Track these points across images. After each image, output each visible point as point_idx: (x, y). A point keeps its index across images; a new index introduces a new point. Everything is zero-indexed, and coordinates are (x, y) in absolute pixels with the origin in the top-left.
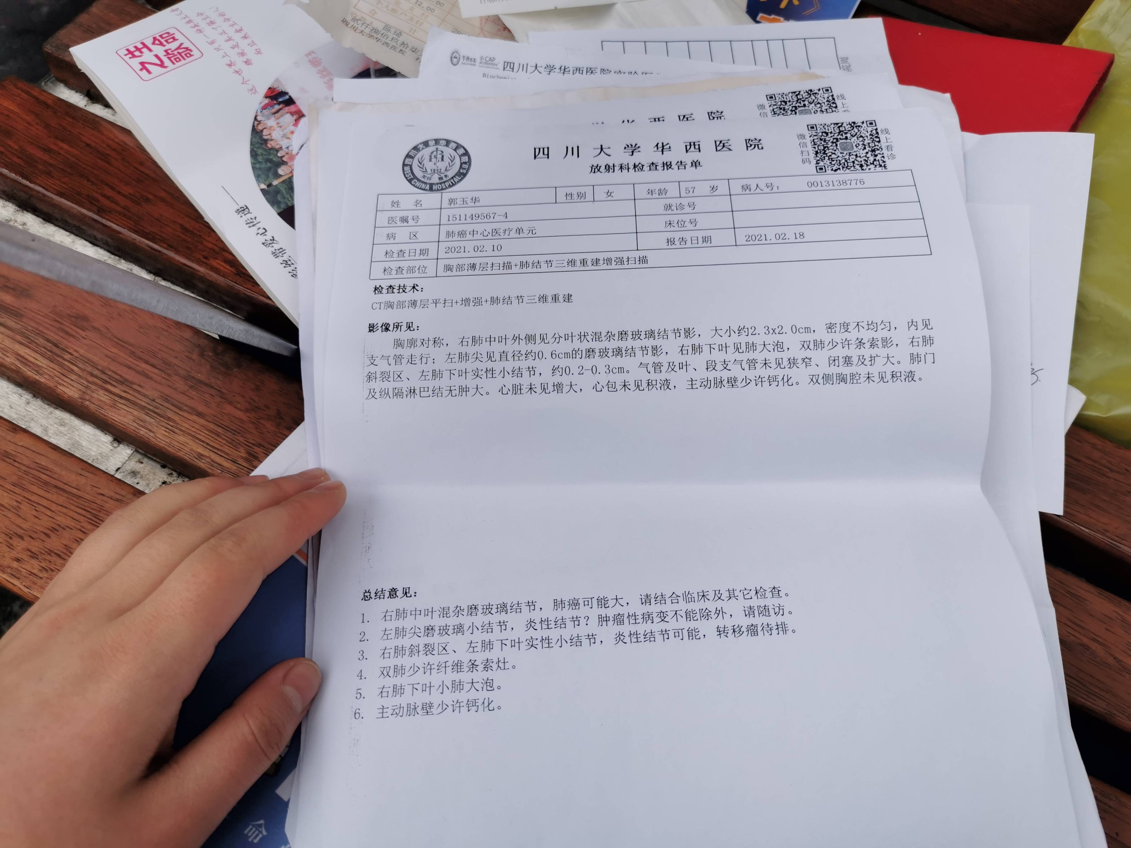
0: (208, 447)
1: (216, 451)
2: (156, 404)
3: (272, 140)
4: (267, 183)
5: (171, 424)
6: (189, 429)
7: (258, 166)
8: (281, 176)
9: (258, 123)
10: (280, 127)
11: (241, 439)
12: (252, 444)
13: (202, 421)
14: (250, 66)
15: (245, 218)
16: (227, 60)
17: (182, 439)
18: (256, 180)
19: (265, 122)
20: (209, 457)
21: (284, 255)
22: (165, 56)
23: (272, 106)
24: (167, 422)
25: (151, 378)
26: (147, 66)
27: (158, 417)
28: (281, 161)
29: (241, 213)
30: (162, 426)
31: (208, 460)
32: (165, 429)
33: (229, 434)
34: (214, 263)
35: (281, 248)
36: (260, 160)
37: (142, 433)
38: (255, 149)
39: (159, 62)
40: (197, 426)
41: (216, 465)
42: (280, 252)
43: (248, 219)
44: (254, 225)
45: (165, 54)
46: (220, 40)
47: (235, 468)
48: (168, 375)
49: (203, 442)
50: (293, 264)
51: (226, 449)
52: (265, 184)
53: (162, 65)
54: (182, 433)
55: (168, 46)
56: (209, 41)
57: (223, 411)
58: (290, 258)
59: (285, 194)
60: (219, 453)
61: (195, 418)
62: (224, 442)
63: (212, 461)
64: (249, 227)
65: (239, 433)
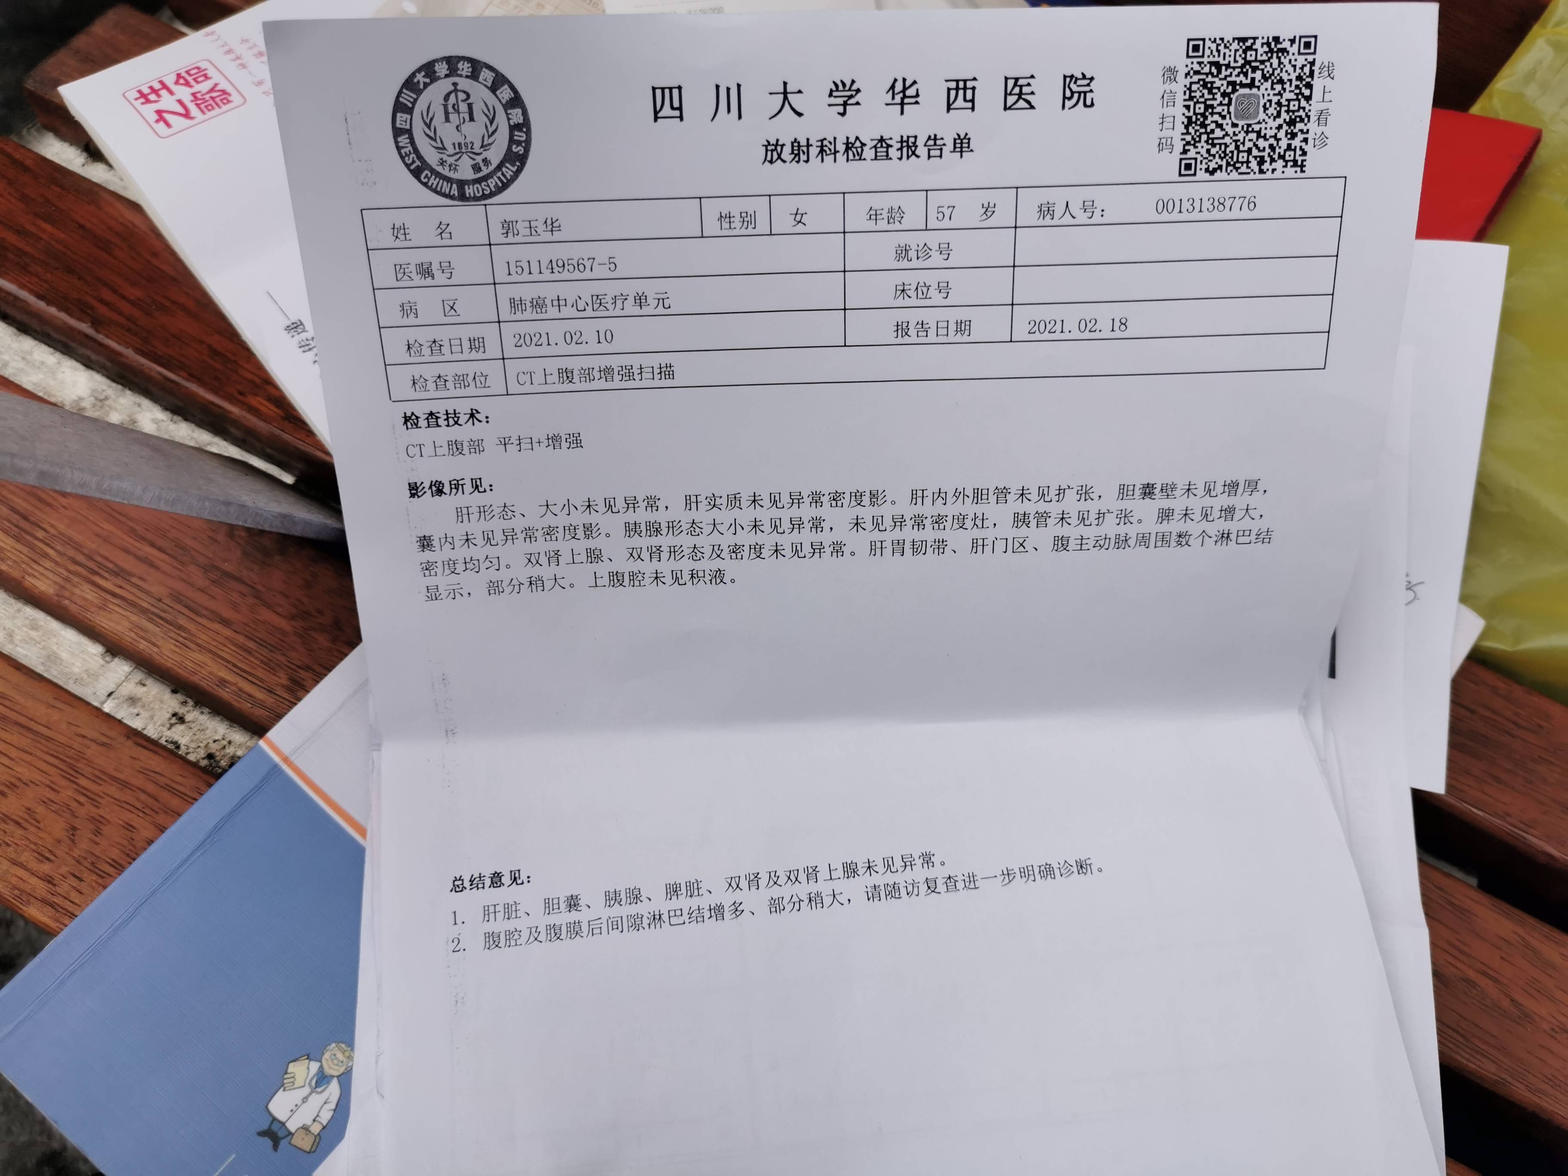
0: (235, 670)
1: (245, 675)
2: (164, 606)
5: (183, 634)
6: (209, 643)
11: (282, 659)
12: (298, 666)
13: (227, 632)
15: (298, 338)
17: (198, 656)
20: (236, 685)
22: (192, 101)
24: (177, 631)
25: (157, 568)
26: (165, 115)
27: (167, 625)
29: (292, 331)
30: (170, 637)
31: (234, 688)
32: (174, 642)
33: (265, 652)
34: (254, 401)
37: (141, 647)
39: (182, 111)
40: (220, 639)
41: (244, 695)
43: (303, 341)
44: (310, 350)
45: (192, 98)
47: (272, 700)
48: (183, 563)
49: (228, 662)
51: (260, 673)
53: (187, 115)
54: (199, 648)
55: (197, 88)
56: (256, 80)
57: (258, 617)
60: (250, 678)
61: (217, 627)
62: (258, 663)
63: (240, 690)
64: (304, 352)
65: (280, 650)
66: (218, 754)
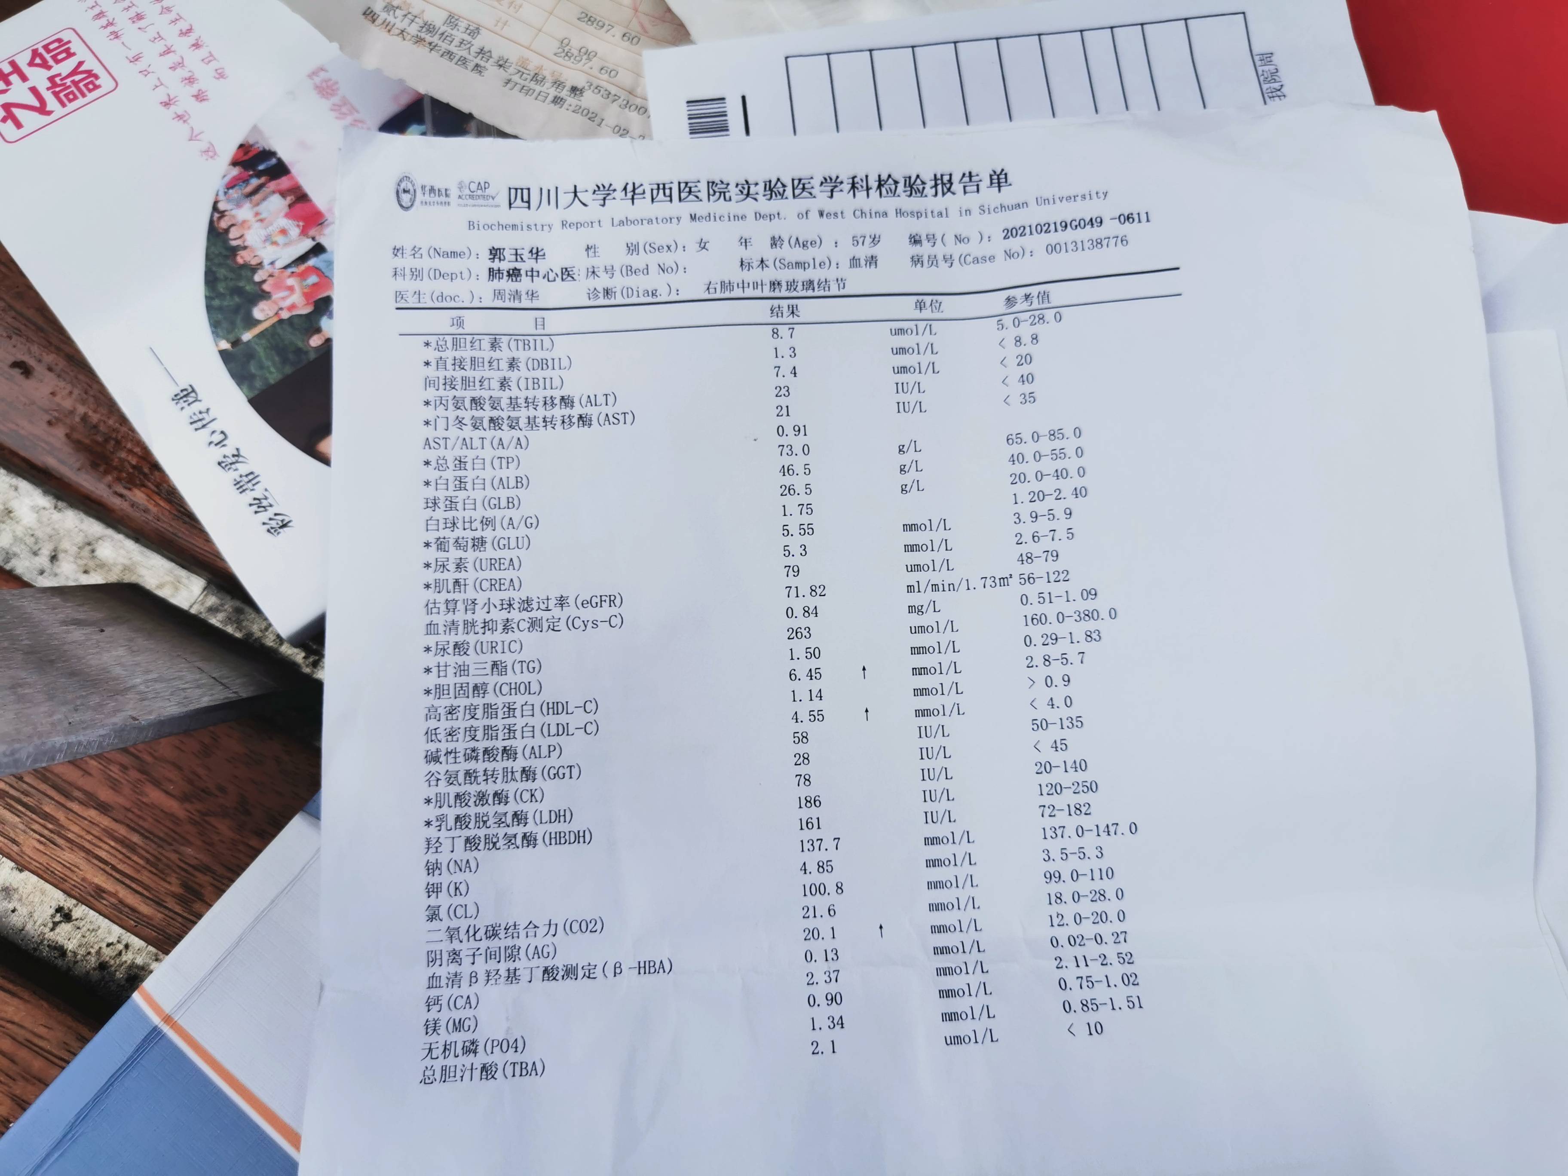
0: (114, 873)
1: (128, 882)
2: (25, 786)
3: (245, 248)
4: (232, 337)
5: (50, 826)
6: (82, 837)
7: (216, 303)
8: (259, 322)
9: (219, 215)
11: (174, 857)
12: (192, 866)
13: (105, 822)
14: (204, 103)
15: (189, 410)
16: (161, 95)
17: (68, 856)
18: (213, 333)
19: (233, 212)
20: (114, 895)
21: (255, 487)
22: (48, 89)
23: (246, 181)
26: (17, 112)
27: (29, 814)
28: (260, 292)
29: (181, 401)
31: (113, 900)
32: (38, 837)
33: (151, 847)
35: (252, 473)
36: (221, 290)
38: (214, 269)
39: (37, 104)
40: (96, 831)
41: (126, 910)
42: (250, 481)
43: (195, 414)
44: (204, 426)
45: (49, 85)
46: (151, 52)
47: (160, 915)
49: (106, 863)
50: (271, 506)
51: (145, 877)
52: (228, 341)
53: (42, 109)
55: (56, 69)
56: (131, 55)
57: (145, 800)
58: (267, 494)
59: (264, 359)
60: (134, 885)
61: (92, 814)
62: (141, 862)
63: (121, 901)
64: (196, 429)
65: (171, 844)
66: (112, 962)
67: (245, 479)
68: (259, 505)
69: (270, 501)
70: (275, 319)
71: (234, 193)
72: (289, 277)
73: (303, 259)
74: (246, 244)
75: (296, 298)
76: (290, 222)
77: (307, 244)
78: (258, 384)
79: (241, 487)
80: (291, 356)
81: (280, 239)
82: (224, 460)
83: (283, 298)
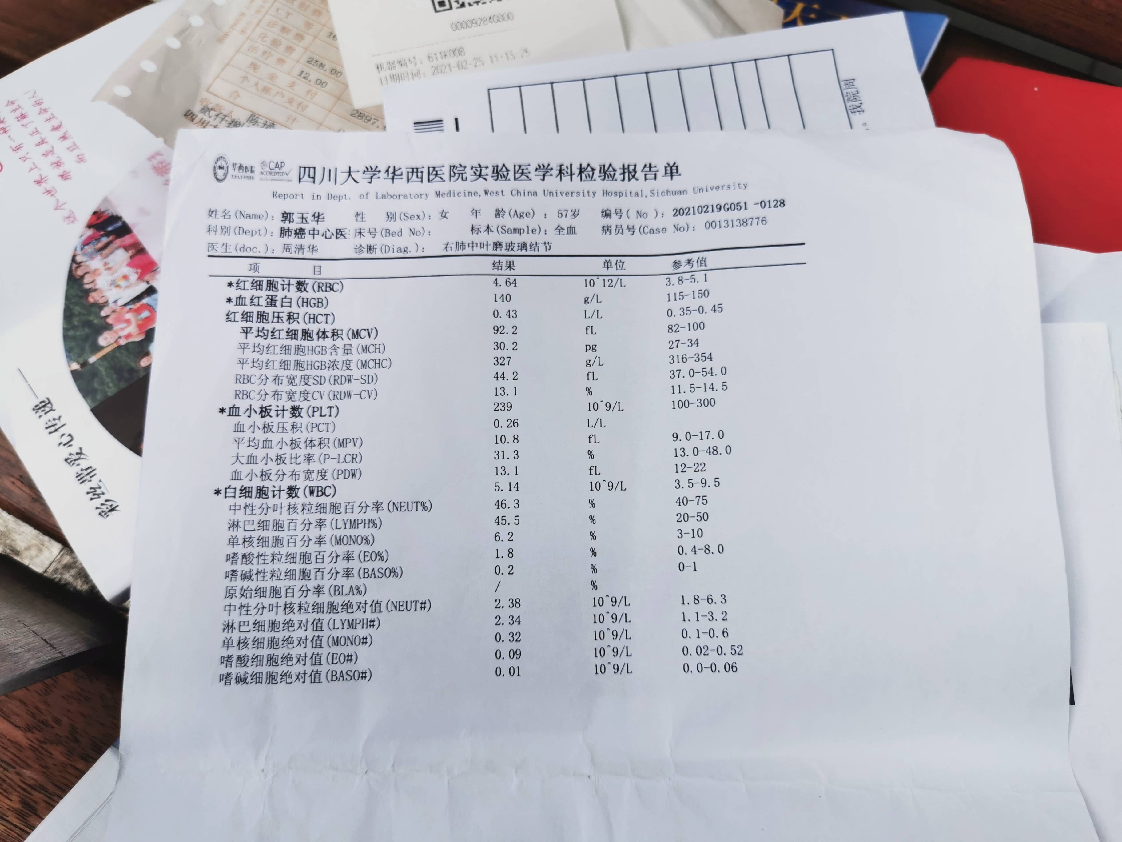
3: (95, 290)
4: (81, 360)
7: (71, 333)
8: (102, 348)
9: (77, 266)
10: (109, 269)
11: (16, 778)
12: (29, 786)
14: (68, 181)
15: (45, 418)
16: (35, 175)
18: (67, 356)
19: (88, 263)
21: (92, 479)
23: (98, 240)
28: (104, 324)
29: (40, 411)
35: (90, 467)
36: (76, 323)
38: (71, 306)
42: (88, 474)
43: (49, 421)
44: (56, 430)
46: (29, 143)
50: (103, 494)
52: (78, 363)
56: (15, 145)
58: (100, 484)
59: (104, 377)
64: (50, 433)
65: (14, 768)
67: (85, 472)
68: (95, 493)
69: (103, 489)
70: (115, 346)
71: (88, 249)
72: (128, 312)
73: (139, 298)
74: (97, 287)
75: (132, 329)
76: (131, 269)
77: (143, 287)
78: (99, 397)
79: (81, 479)
80: (126, 375)
81: (123, 283)
82: (70, 457)
83: (122, 329)
